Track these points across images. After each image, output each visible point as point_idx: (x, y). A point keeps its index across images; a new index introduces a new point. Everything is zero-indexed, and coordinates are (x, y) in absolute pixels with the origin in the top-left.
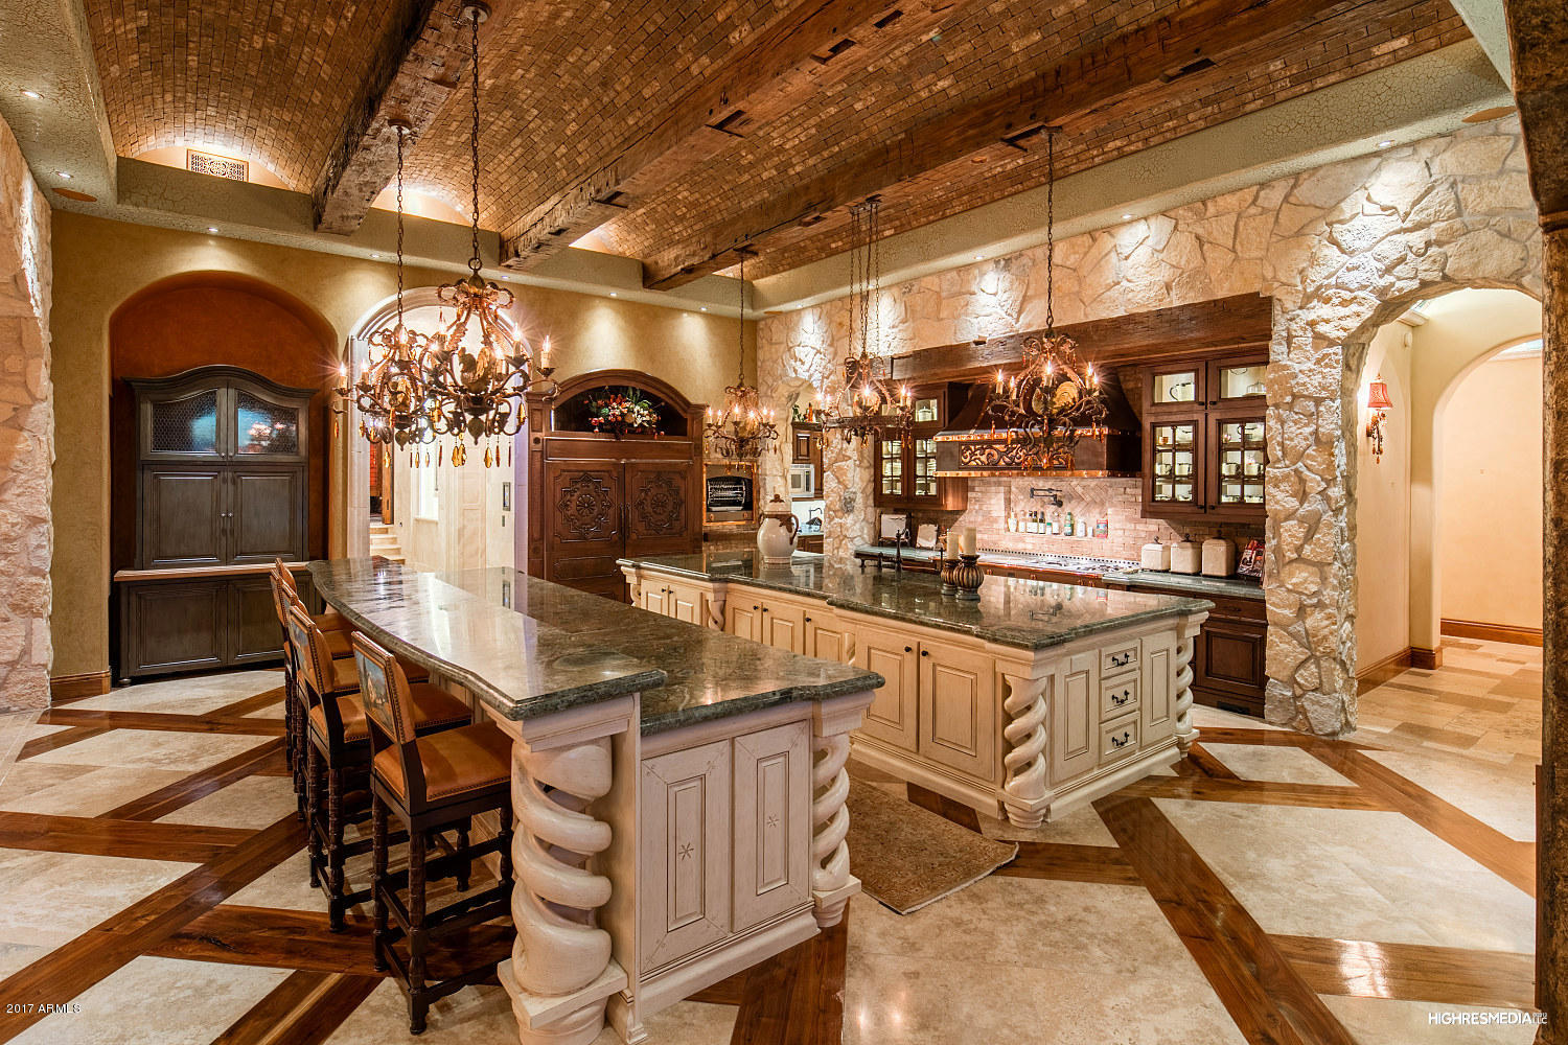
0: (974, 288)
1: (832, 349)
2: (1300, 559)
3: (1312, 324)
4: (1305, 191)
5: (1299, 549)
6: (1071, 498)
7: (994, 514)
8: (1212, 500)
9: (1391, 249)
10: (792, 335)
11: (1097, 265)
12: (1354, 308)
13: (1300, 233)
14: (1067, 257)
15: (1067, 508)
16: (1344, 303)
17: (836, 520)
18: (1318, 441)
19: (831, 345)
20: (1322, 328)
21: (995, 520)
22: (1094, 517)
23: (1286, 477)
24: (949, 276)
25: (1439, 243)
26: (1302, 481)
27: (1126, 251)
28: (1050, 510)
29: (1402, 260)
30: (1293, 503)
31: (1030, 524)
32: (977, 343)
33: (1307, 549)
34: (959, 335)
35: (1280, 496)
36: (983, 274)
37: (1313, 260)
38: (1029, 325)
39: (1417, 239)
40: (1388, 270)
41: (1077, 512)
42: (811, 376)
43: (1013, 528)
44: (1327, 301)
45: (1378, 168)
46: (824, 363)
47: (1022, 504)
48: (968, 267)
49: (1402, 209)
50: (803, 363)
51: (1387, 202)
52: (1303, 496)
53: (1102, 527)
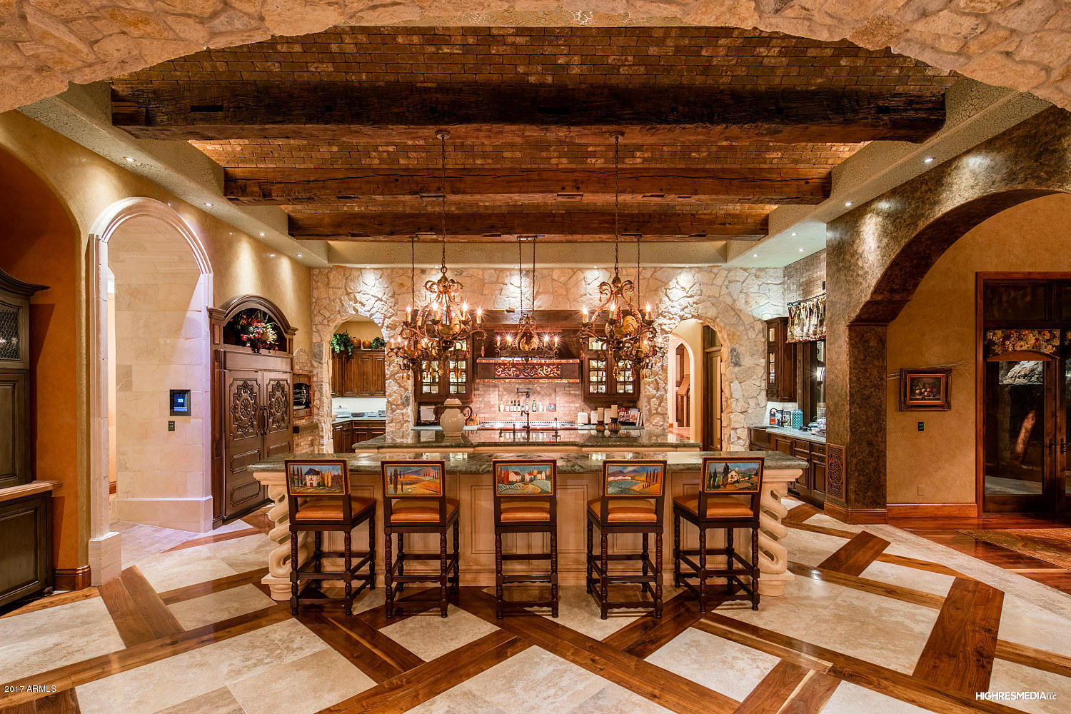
0: (507, 281)
1: (393, 300)
2: (658, 413)
3: (661, 325)
4: (658, 274)
5: (657, 409)
6: (534, 393)
7: (492, 403)
8: (613, 392)
9: (685, 302)
10: (352, 285)
11: (577, 284)
12: (673, 321)
13: (656, 290)
14: (560, 277)
15: (532, 398)
16: (670, 319)
17: (398, 411)
18: (662, 369)
19: (393, 296)
20: (664, 327)
21: (493, 406)
22: (547, 401)
23: (652, 382)
24: (489, 271)
25: (697, 303)
26: (658, 384)
27: (589, 281)
28: (522, 399)
29: (687, 307)
30: (654, 392)
31: (512, 407)
32: (508, 311)
33: (659, 410)
34: (496, 305)
35: (651, 389)
36: (511, 275)
37: (661, 301)
38: (540, 307)
39: (691, 300)
40: (683, 310)
41: (537, 399)
42: (372, 315)
43: (502, 410)
44: (665, 317)
45: (680, 273)
46: (385, 308)
47: (506, 397)
48: (502, 270)
49: (687, 289)
50: (363, 305)
51: (683, 286)
52: (657, 389)
53: (553, 406)
